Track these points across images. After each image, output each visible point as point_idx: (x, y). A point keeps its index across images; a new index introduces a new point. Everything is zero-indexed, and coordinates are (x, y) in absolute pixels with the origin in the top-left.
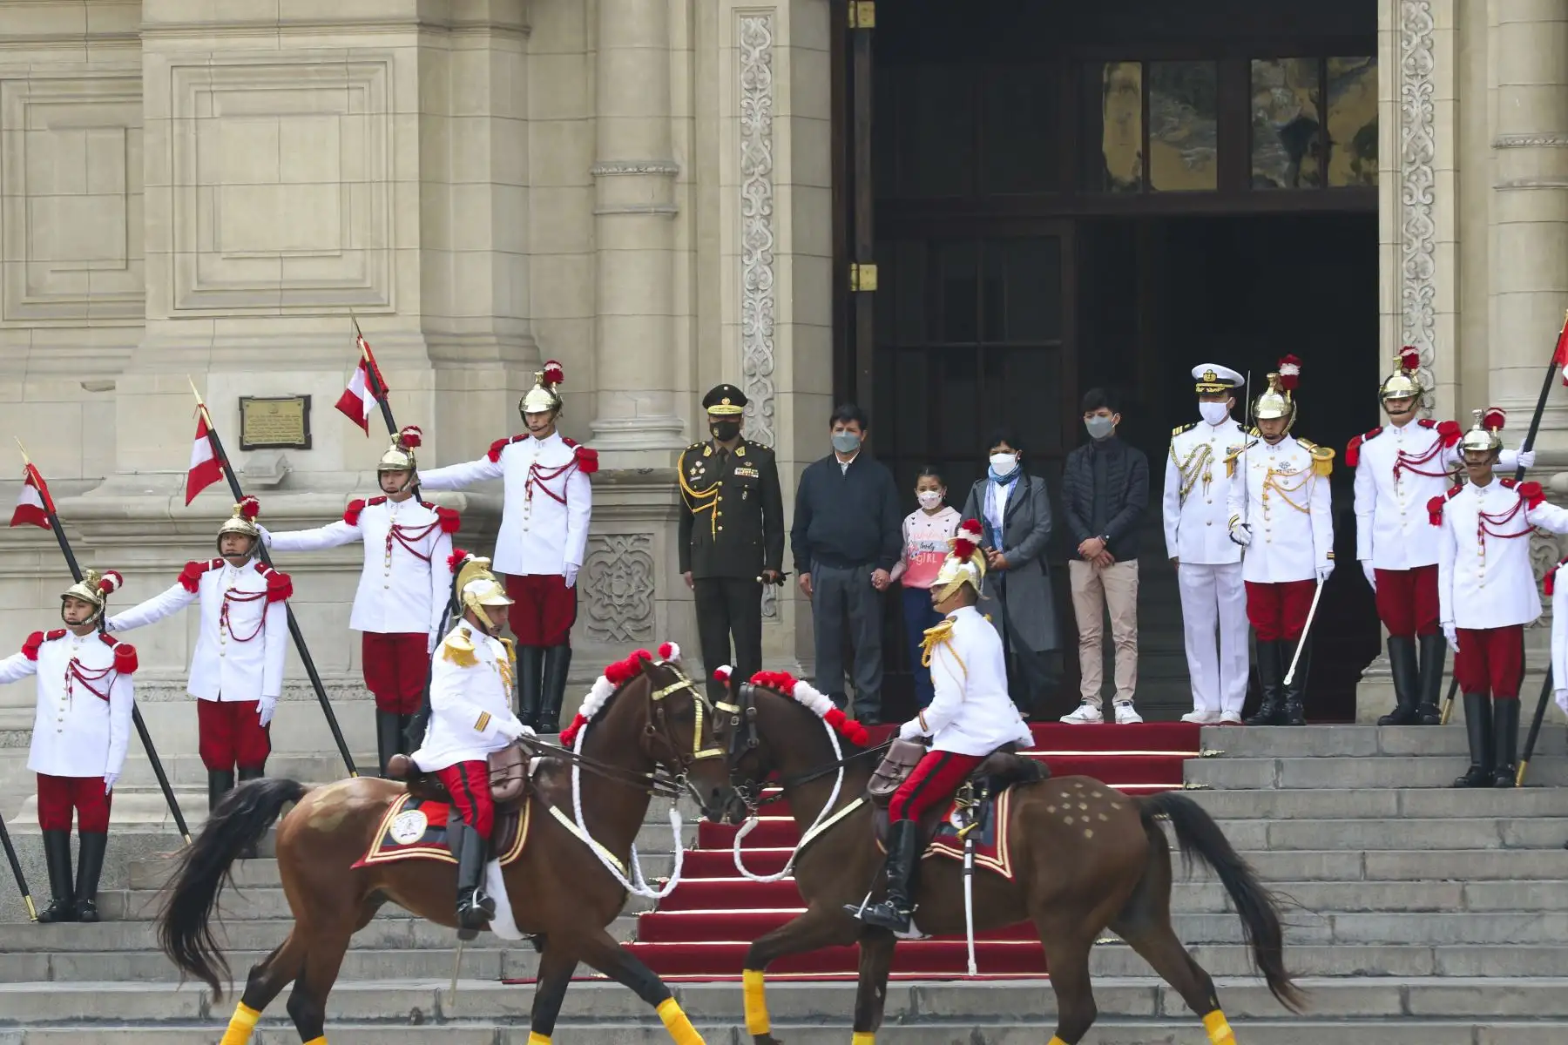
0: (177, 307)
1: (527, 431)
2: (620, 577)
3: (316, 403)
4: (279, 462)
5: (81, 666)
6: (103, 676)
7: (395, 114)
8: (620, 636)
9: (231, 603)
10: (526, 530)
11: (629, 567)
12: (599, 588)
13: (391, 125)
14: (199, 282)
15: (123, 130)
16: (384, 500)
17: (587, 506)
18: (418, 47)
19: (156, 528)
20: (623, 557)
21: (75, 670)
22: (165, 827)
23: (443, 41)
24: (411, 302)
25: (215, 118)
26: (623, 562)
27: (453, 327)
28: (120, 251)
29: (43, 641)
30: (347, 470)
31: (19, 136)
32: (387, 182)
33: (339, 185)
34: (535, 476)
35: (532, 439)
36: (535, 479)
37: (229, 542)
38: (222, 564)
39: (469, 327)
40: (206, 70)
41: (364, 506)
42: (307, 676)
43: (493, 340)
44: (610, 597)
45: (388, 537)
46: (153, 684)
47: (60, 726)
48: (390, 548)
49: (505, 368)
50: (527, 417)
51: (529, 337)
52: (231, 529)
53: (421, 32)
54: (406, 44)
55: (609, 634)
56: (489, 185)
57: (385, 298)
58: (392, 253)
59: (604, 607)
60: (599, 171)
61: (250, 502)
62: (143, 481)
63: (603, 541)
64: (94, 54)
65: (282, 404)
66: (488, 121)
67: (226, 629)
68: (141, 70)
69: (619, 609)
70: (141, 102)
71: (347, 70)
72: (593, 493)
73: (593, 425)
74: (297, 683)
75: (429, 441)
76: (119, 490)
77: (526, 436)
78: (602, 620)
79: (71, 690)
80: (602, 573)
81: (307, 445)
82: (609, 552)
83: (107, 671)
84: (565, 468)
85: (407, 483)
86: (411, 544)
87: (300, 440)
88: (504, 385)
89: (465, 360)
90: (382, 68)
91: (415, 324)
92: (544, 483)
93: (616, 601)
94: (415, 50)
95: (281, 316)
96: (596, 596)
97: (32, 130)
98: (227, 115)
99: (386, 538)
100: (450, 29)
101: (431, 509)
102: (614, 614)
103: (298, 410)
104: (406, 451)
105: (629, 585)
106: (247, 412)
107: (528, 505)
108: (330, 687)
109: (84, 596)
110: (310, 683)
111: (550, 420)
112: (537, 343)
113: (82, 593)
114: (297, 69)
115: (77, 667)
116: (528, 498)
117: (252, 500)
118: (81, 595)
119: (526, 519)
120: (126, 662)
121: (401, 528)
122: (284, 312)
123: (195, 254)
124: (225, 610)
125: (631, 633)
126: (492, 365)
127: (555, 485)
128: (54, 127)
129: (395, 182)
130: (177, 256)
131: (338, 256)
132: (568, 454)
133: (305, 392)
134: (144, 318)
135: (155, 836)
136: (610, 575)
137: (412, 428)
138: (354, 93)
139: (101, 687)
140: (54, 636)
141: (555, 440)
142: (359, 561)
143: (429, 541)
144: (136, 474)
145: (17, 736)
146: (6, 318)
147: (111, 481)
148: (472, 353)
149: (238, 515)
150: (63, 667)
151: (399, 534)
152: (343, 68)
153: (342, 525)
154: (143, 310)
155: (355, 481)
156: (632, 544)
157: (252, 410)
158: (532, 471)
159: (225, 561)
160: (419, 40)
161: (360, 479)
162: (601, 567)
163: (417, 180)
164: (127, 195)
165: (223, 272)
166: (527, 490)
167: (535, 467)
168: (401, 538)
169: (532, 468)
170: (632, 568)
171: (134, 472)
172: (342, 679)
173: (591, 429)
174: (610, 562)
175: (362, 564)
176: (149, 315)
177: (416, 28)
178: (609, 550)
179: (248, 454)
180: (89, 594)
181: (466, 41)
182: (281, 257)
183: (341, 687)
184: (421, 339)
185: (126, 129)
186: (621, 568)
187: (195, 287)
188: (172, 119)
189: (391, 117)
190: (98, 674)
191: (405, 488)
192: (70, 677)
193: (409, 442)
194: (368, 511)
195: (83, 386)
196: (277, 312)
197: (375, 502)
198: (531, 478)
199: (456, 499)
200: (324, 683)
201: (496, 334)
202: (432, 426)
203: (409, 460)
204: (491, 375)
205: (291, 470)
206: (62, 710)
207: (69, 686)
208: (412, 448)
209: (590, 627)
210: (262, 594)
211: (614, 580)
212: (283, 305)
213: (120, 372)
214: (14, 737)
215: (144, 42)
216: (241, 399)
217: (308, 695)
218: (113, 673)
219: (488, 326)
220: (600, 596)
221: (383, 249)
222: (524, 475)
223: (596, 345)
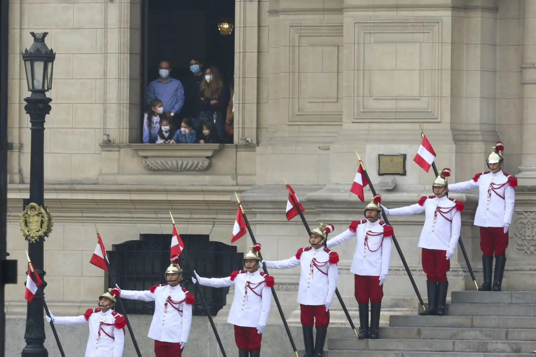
0: (355, 118)
1: (489, 170)
2: (529, 228)
3: (408, 157)
4: (393, 181)
5: (316, 261)
6: (325, 265)
7: (442, 43)
8: (529, 252)
9: (369, 236)
10: (488, 209)
11: (533, 225)
12: (521, 233)
13: (440, 47)
14: (364, 108)
15: (337, 47)
16: (435, 197)
17: (513, 201)
18: (452, 16)
19: (345, 206)
20: (530, 221)
21: (314, 263)
22: (346, 324)
23: (462, 14)
24: (447, 118)
25: (372, 43)
26: (530, 222)
27: (464, 128)
28: (335, 95)
29: (303, 251)
30: (420, 184)
31: (297, 48)
32: (438, 70)
33: (419, 71)
34: (492, 187)
35: (491, 173)
36: (492, 189)
37: (369, 212)
38: (366, 221)
39: (471, 127)
40: (368, 24)
41: (427, 198)
42: (403, 265)
43: (480, 133)
44: (525, 236)
45: (435, 211)
46: (342, 267)
47: (309, 285)
48: (436, 216)
49: (484, 144)
50: (490, 165)
51: (495, 132)
52: (370, 207)
53: (452, 11)
54: (446, 15)
55: (524, 251)
56: (480, 71)
57: (436, 116)
58: (440, 98)
59: (523, 240)
60: (524, 66)
61: (377, 197)
62: (340, 187)
63: (522, 214)
64: (326, 17)
65: (395, 158)
66: (479, 46)
67: (366, 247)
68: (343, 23)
69: (528, 241)
70: (342, 36)
71: (423, 25)
72: (515, 195)
73: (519, 167)
74: (399, 269)
75: (452, 173)
76: (331, 190)
77: (489, 172)
78: (521, 246)
79: (312, 271)
80: (522, 227)
81: (404, 174)
82: (525, 219)
83: (326, 262)
84: (504, 185)
85: (443, 191)
86: (444, 215)
87: (401, 171)
88: (483, 151)
89: (468, 141)
90: (437, 24)
91: (448, 127)
92: (495, 190)
93: (528, 238)
94: (450, 18)
95: (395, 122)
96: (519, 236)
97: (302, 46)
98: (377, 42)
99: (434, 211)
100: (465, 9)
101: (453, 201)
102: (527, 244)
103: (401, 160)
104: (444, 178)
105: (532, 232)
106: (381, 160)
107: (489, 199)
108: (412, 270)
109: (319, 234)
110: (404, 268)
111: (499, 166)
112: (498, 134)
113: (318, 232)
114: (404, 24)
115: (315, 262)
116: (489, 196)
117: (379, 196)
118: (317, 233)
119: (488, 205)
120: (334, 259)
121: (440, 208)
122: (397, 121)
123: (362, 97)
124: (366, 239)
125: (533, 251)
126: (479, 143)
127: (500, 191)
128: (310, 45)
129: (441, 70)
130: (355, 97)
131: (419, 99)
132: (505, 179)
133: (403, 153)
134: (342, 121)
135: (342, 328)
136: (525, 228)
137: (447, 169)
138: (426, 34)
139: (324, 269)
140: (307, 249)
141: (500, 174)
142: (422, 220)
143: (451, 213)
144: (338, 184)
145: (291, 286)
146: (290, 120)
147: (328, 186)
148: (471, 138)
149: (373, 202)
150: (310, 262)
151: (439, 210)
152: (422, 24)
153: (417, 206)
154: (342, 118)
155: (423, 189)
156: (534, 215)
157: (383, 159)
158: (491, 186)
159: (367, 220)
160: (452, 14)
161: (425, 188)
162: (521, 225)
163: (450, 69)
164: (338, 72)
165: (373, 105)
166: (488, 193)
167: (492, 184)
168: (440, 212)
169: (491, 184)
170: (534, 225)
171: (336, 183)
172: (416, 267)
173: (519, 169)
174: (525, 223)
175: (424, 222)
176: (344, 120)
177: (451, 9)
178: (525, 217)
179: (381, 177)
180: (320, 233)
181: (472, 14)
182: (396, 99)
183: (416, 270)
184: (450, 132)
185: (338, 46)
186: (529, 225)
187: (362, 110)
188: (354, 43)
189: (440, 44)
190: (323, 264)
191: (443, 193)
192: (312, 265)
193: (445, 175)
194: (428, 201)
195: (319, 148)
196: (394, 121)
197: (431, 197)
198: (490, 188)
199: (462, 196)
200: (410, 269)
201: (481, 131)
202: (454, 167)
203: (445, 182)
204: (478, 147)
205: (398, 184)
206: (309, 279)
207: (312, 269)
208: (446, 177)
209: (517, 249)
210: (381, 233)
211: (526, 230)
212: (397, 118)
213: (332, 143)
214: (289, 287)
215: (345, 13)
216: (379, 155)
217: (403, 273)
218: (328, 264)
219: (477, 127)
220: (521, 236)
221: (436, 96)
222: (487, 187)
223: (521, 135)
